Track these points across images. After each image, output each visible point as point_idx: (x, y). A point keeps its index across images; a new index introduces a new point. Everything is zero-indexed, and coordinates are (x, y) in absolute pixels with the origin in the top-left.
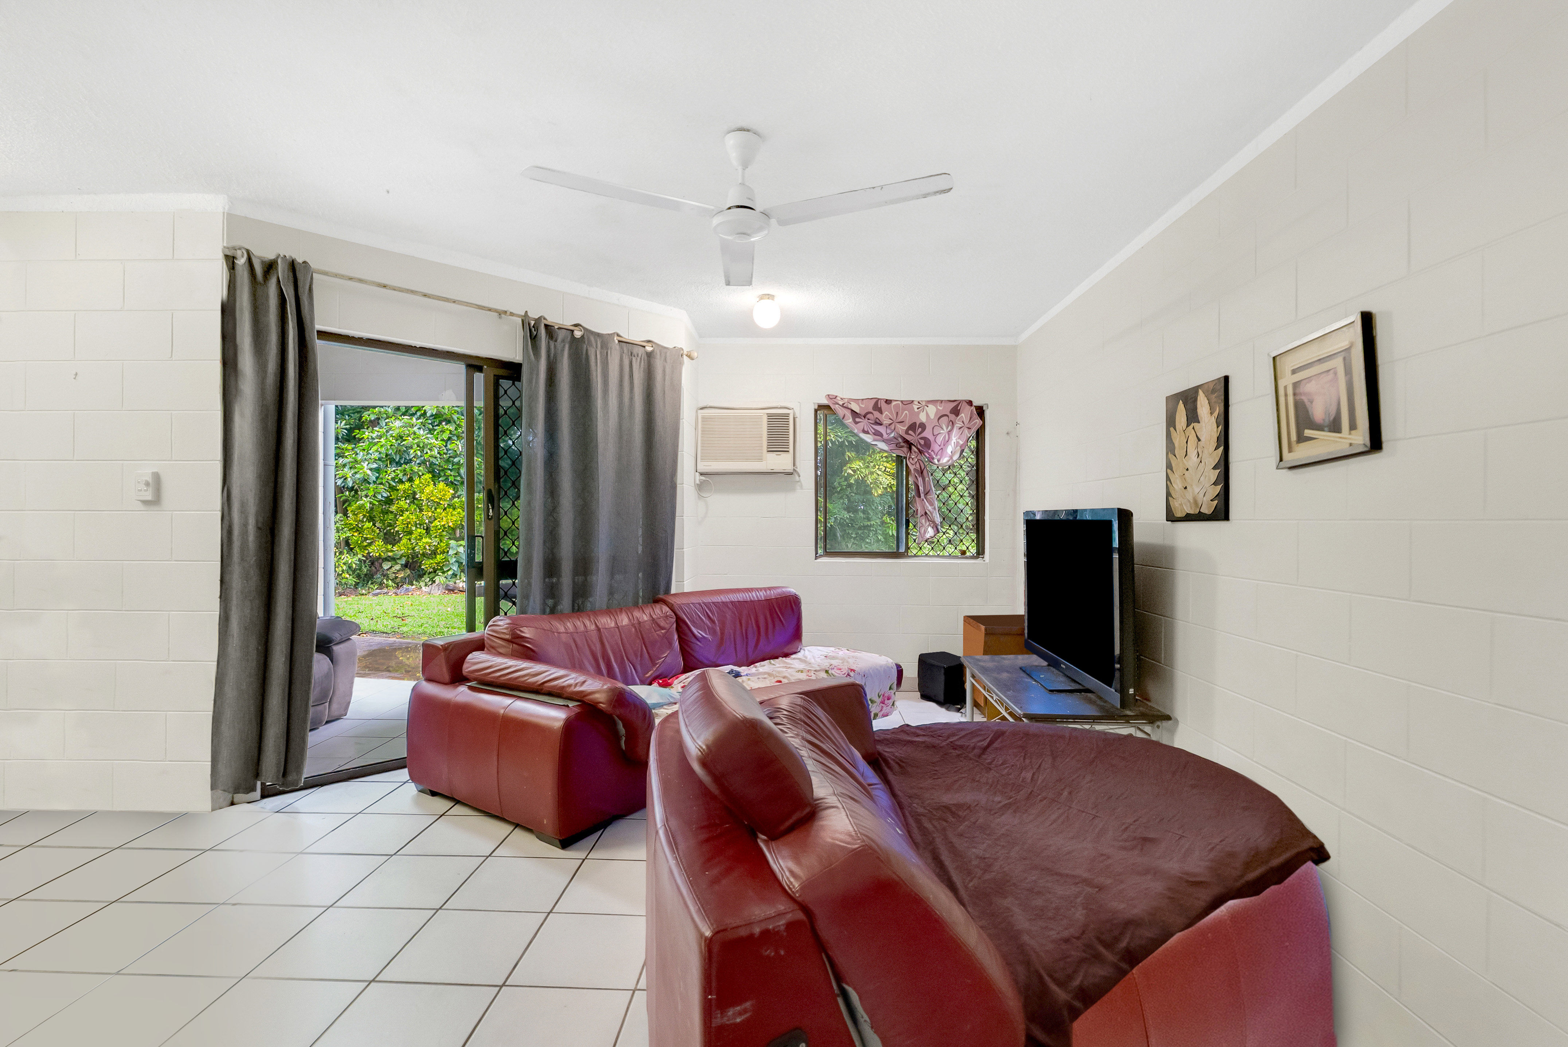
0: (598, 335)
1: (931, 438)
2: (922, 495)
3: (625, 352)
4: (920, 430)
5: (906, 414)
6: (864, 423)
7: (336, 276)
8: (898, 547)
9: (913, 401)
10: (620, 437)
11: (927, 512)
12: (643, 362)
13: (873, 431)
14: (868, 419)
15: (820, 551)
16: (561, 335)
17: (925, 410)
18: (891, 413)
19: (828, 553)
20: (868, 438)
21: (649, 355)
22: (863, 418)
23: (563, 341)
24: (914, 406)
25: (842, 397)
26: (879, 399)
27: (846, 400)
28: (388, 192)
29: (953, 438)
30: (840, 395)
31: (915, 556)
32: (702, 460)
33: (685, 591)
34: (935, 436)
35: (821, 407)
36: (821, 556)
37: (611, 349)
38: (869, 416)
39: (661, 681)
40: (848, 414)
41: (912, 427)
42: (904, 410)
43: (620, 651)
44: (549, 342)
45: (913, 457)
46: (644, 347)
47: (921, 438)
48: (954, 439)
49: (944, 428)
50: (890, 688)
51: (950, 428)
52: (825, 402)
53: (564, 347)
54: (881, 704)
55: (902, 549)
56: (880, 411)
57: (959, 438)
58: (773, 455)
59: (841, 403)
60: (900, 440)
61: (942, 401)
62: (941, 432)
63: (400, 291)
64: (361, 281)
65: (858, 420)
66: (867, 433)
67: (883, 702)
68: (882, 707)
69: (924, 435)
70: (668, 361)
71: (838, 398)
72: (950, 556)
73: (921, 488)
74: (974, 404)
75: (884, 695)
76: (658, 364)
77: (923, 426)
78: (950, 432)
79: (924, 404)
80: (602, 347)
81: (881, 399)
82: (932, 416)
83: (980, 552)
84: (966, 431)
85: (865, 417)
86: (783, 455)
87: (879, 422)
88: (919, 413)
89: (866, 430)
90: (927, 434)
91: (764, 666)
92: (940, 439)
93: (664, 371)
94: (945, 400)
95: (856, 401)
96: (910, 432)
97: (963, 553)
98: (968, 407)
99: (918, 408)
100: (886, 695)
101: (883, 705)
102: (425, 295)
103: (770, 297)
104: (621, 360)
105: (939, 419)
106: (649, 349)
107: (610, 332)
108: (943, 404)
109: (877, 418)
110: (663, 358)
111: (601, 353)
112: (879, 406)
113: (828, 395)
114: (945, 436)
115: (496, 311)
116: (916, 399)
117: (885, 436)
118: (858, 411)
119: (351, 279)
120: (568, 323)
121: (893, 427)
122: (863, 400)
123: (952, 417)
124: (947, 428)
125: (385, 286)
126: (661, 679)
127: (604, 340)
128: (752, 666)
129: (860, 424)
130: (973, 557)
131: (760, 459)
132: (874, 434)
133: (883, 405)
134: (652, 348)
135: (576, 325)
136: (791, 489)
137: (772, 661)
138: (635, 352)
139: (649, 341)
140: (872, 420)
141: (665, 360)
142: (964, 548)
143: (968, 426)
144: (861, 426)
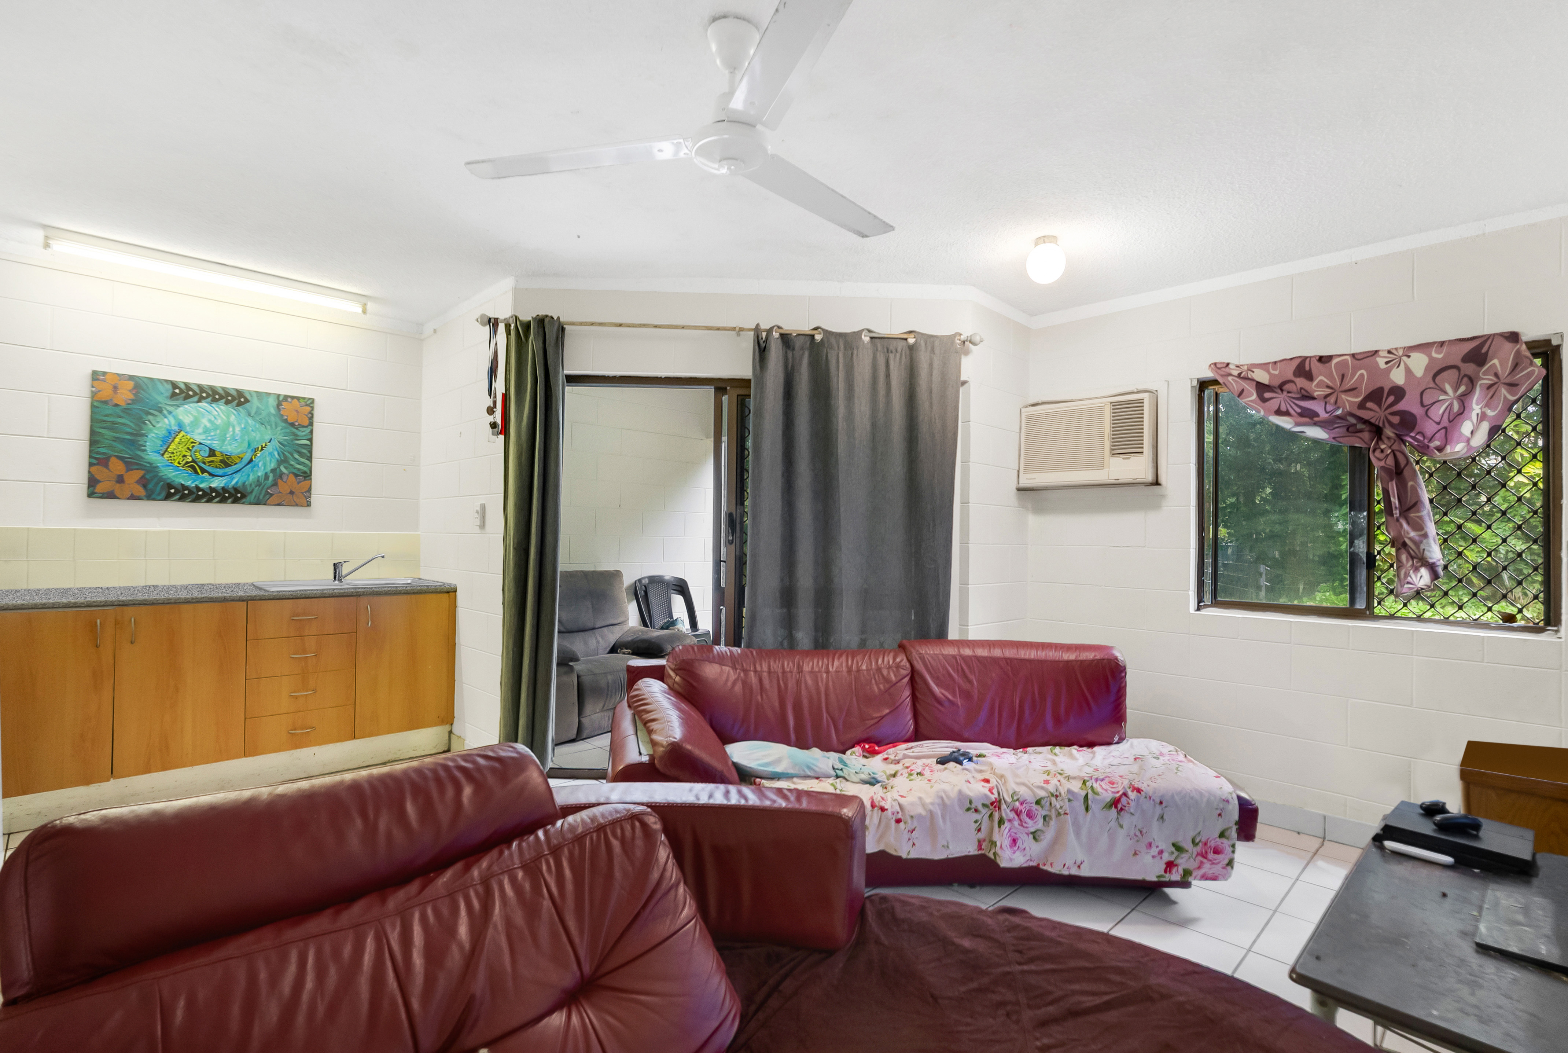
0: (841, 335)
1: (1417, 410)
2: (1396, 513)
3: (879, 349)
4: (1391, 399)
5: (1362, 375)
6: (1278, 400)
7: (581, 324)
8: (1352, 600)
9: (1376, 352)
10: (874, 449)
11: (1407, 541)
12: (904, 357)
13: (1299, 410)
14: (1289, 392)
15: (1207, 598)
16: (798, 344)
17: (1402, 364)
18: (1330, 376)
19: (1216, 603)
20: (1285, 423)
21: (912, 348)
22: (1279, 391)
23: (802, 349)
24: (1378, 359)
25: (1238, 364)
26: (1306, 358)
27: (1246, 368)
28: (579, 237)
29: (1474, 406)
30: (1234, 360)
31: (1392, 617)
32: (1025, 471)
33: (971, 638)
34: (1427, 408)
35: (1203, 385)
36: (1206, 606)
37: (858, 348)
38: (1287, 387)
39: (867, 746)
40: (1251, 389)
41: (1376, 395)
42: (1355, 369)
43: (819, 700)
44: (786, 352)
45: (1383, 447)
46: (906, 339)
47: (1393, 414)
48: (1476, 408)
49: (1448, 388)
50: (1222, 835)
51: (1462, 389)
52: (1209, 374)
53: (803, 355)
54: (1200, 858)
55: (1361, 605)
56: (1309, 377)
57: (1487, 405)
58: (1119, 460)
59: (1235, 373)
60: (1353, 420)
61: (1442, 344)
62: (1442, 398)
63: (634, 327)
64: (601, 324)
65: (1267, 395)
66: (1287, 414)
67: (1204, 855)
68: (1202, 863)
69: (1402, 406)
70: (937, 351)
71: (1230, 366)
72: (1476, 624)
73: (1395, 501)
74: (1524, 338)
75: (1206, 844)
76: (923, 358)
77: (1398, 392)
78: (1463, 399)
79: (1401, 352)
80: (845, 349)
81: (1311, 357)
82: (1419, 371)
83: (1552, 618)
84: (1504, 391)
85: (1282, 390)
86: (1134, 459)
87: (1306, 394)
88: (1388, 371)
89: (1283, 408)
90: (1409, 404)
91: (1040, 753)
92: (1438, 411)
93: (931, 365)
94: (1450, 341)
95: (1264, 366)
96: (1369, 405)
97: (1509, 618)
98: (1508, 346)
99: (1387, 363)
100: (1212, 844)
101: (1205, 860)
102: (656, 327)
103: (1052, 239)
104: (875, 359)
105: (1434, 377)
106: (911, 341)
107: (856, 330)
108: (1445, 348)
109: (1301, 389)
110: (929, 349)
111: (844, 354)
112: (1307, 368)
113: (1215, 364)
114: (1451, 405)
115: (734, 329)
116: (1383, 345)
117: (1323, 415)
118: (1266, 381)
119: (592, 324)
120: (806, 327)
121: (1332, 399)
122: (1275, 363)
123: (1469, 368)
124: (1456, 389)
125: (620, 325)
126: (868, 743)
127: (849, 340)
128: (1021, 750)
129: (1272, 401)
130: (1536, 629)
131: (1101, 466)
132: (1301, 415)
133: (1316, 367)
134: (914, 340)
135: (816, 329)
136: (1155, 505)
137: (1057, 749)
138: (891, 348)
139: (911, 332)
140: (1294, 393)
141: (933, 351)
142: (1512, 610)
143: (1507, 381)
144: (1274, 404)
